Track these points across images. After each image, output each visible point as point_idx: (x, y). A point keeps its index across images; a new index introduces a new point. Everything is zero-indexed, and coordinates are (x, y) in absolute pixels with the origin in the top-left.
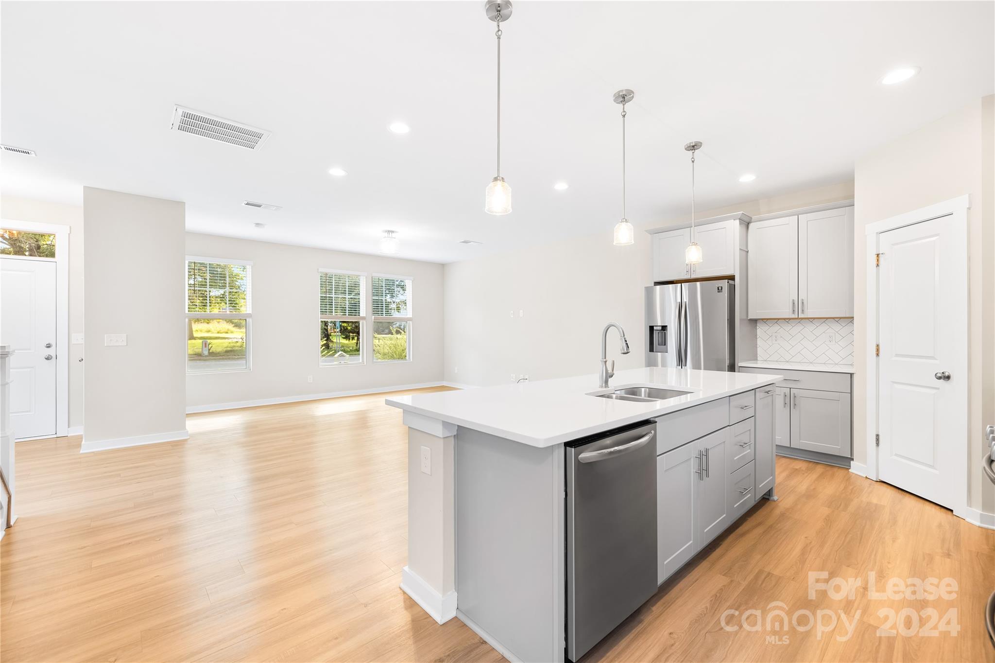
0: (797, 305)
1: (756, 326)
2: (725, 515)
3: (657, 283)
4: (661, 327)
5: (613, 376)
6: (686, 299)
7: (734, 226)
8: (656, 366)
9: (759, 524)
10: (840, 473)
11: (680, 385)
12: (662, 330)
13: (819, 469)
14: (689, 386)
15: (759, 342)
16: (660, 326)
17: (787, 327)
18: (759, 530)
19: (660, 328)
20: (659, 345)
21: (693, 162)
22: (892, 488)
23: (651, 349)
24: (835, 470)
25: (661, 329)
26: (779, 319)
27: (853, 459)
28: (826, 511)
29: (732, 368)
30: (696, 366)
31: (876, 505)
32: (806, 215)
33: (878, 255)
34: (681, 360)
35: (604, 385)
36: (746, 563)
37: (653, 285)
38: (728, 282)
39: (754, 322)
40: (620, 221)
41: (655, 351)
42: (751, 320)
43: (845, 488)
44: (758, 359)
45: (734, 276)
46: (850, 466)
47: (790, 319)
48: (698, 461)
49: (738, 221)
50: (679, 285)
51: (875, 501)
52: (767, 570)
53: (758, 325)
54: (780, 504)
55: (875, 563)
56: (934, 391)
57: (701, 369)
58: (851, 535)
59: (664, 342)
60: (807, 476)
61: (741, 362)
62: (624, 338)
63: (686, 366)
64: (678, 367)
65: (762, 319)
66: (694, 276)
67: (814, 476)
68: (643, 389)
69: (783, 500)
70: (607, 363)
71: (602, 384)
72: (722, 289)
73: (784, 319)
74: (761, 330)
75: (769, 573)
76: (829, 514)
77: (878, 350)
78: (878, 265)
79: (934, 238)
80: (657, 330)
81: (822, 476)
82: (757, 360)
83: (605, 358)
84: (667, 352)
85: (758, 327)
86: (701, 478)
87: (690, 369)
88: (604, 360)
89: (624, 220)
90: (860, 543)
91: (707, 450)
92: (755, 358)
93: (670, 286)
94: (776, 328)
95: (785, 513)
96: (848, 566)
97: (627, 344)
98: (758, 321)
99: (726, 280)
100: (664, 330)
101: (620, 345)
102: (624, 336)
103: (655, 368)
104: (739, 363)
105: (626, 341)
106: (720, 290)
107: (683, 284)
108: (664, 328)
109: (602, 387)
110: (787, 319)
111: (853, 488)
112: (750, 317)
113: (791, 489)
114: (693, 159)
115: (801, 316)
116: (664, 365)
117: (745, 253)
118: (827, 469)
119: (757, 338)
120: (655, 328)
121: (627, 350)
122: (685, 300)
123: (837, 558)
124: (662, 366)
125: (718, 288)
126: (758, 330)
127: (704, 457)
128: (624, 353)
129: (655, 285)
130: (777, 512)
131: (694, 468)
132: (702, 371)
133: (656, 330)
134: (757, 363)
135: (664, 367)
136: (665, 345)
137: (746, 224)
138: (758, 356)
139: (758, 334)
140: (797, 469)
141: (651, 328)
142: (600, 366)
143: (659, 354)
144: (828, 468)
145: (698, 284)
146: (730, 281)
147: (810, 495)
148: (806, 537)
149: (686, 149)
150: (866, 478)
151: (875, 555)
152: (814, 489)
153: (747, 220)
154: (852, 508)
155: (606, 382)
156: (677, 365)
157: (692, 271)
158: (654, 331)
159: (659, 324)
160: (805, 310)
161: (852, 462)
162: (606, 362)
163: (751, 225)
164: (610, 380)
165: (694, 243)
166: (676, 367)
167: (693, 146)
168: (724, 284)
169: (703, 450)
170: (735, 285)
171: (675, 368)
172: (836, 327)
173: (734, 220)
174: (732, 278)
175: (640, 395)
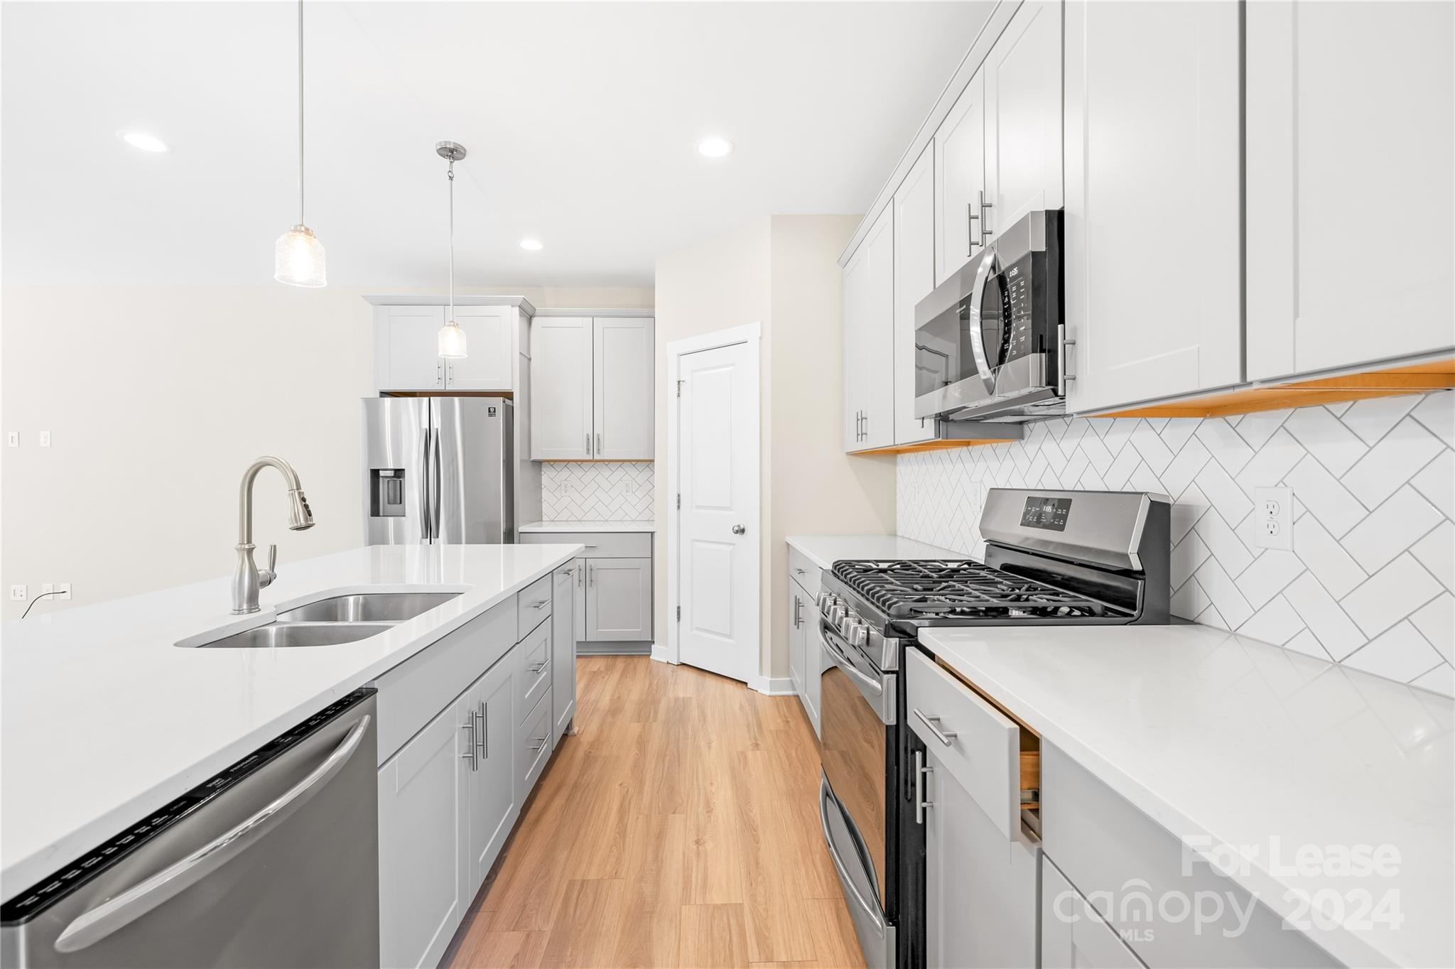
0: (593, 442)
1: (541, 471)
2: (512, 805)
3: (384, 394)
4: (393, 472)
5: (274, 582)
6: (437, 424)
7: (512, 316)
8: (383, 543)
9: (559, 788)
10: (641, 664)
11: (428, 581)
12: (393, 477)
13: (620, 664)
14: (442, 582)
15: (545, 494)
16: (391, 470)
17: (578, 472)
18: (559, 802)
19: (391, 473)
20: (389, 503)
21: (451, 178)
22: (693, 670)
23: (375, 512)
24: (636, 660)
25: (393, 475)
26: (569, 461)
27: (654, 642)
28: (635, 728)
29: (510, 537)
30: (454, 539)
31: (684, 698)
32: (602, 319)
33: (679, 382)
34: (430, 529)
35: (245, 606)
36: (547, 878)
37: (378, 396)
38: (504, 402)
39: (538, 464)
40: (292, 228)
41: (381, 514)
42: (534, 462)
43: (650, 685)
44: (544, 519)
45: (513, 393)
46: (651, 651)
47: (583, 461)
48: (467, 732)
49: (517, 310)
50: (426, 399)
51: (681, 695)
52: (578, 877)
53: (543, 469)
54: (582, 739)
55: (700, 791)
56: (731, 547)
57: (461, 543)
58: (668, 758)
59: (399, 499)
60: (608, 679)
61: (522, 525)
62: (299, 493)
63: (438, 537)
64: (424, 540)
65: (548, 461)
66: (450, 388)
67: (616, 676)
68: (351, 599)
69: (586, 731)
70: (255, 553)
71: (240, 606)
72: (495, 412)
73: (575, 461)
74: (547, 475)
75: (583, 881)
76: (640, 732)
77: (679, 501)
78: (679, 396)
79: (730, 368)
80: (386, 477)
81: (624, 673)
82: (541, 520)
83: (249, 541)
84: (404, 516)
85: (543, 473)
86: (474, 766)
87: (444, 543)
88: (247, 547)
89: (303, 228)
90: (679, 766)
91: (484, 707)
92: (539, 518)
93: (410, 399)
94: (565, 473)
95: (590, 752)
96: (674, 813)
97: (306, 507)
98: (543, 464)
99: (502, 398)
100: (400, 477)
101: (287, 509)
102: (298, 487)
103: (382, 546)
104: (521, 528)
105: (304, 500)
106: (492, 412)
107: (431, 398)
108: (399, 473)
109: (239, 611)
110: (579, 461)
111: (657, 682)
112: (533, 458)
113: (593, 707)
114: (450, 174)
115: (597, 457)
116: (399, 540)
117: (526, 360)
118: (628, 662)
119: (541, 489)
120: (382, 473)
121: (306, 520)
122: (436, 427)
123: (660, 805)
124: (396, 543)
125: (489, 409)
126: (543, 477)
127: (480, 721)
128: (298, 529)
129: (381, 396)
130: (580, 754)
131: (459, 752)
132: (463, 547)
133: (383, 477)
134: (541, 526)
135: (398, 544)
136: (401, 503)
137: (529, 316)
138: (543, 514)
139: (543, 482)
140: (595, 672)
141: (375, 474)
142: (234, 564)
143: (391, 520)
144: (629, 660)
145: (456, 399)
146: (506, 400)
147: (615, 710)
148: (621, 785)
149: (438, 151)
150: (668, 663)
151: (697, 780)
152: (619, 697)
153: (531, 313)
154: (661, 715)
155: (253, 599)
156: (423, 538)
157: (448, 378)
158: (381, 480)
159: (391, 466)
160: (601, 447)
161: (653, 646)
162: (250, 551)
163: (535, 320)
164: (264, 593)
165: (452, 322)
166: (421, 543)
167: (452, 151)
168: (498, 403)
169: (475, 709)
170: (513, 407)
171: (418, 546)
172: (632, 471)
173: (512, 306)
174: (508, 396)
175: (345, 619)
